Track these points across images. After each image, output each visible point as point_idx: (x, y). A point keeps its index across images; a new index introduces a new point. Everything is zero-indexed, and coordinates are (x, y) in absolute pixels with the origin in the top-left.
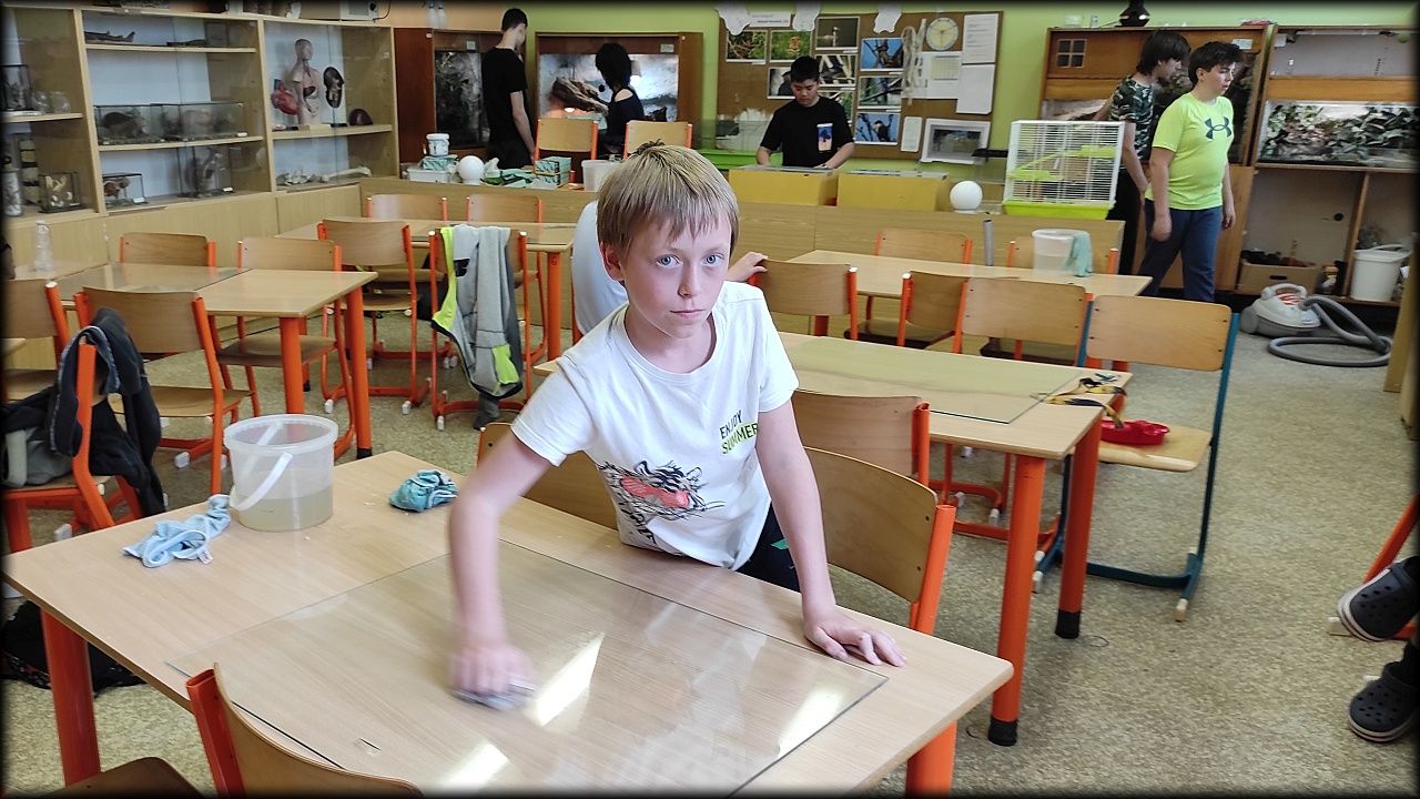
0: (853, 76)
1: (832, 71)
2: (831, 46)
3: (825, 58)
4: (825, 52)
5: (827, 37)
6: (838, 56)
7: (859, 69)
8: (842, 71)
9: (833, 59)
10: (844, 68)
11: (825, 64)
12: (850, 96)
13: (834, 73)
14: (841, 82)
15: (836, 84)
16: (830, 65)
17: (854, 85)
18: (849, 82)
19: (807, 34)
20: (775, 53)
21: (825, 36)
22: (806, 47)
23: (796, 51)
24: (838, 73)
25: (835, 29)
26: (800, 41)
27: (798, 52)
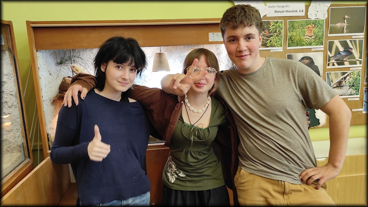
0: (361, 58)
1: (343, 54)
4: (337, 38)
5: (339, 25)
6: (348, 41)
7: (365, 51)
9: (344, 44)
10: (354, 51)
11: (337, 48)
13: (346, 56)
16: (341, 49)
17: (361, 65)
18: (358, 62)
19: (321, 23)
20: (292, 41)
21: (337, 23)
22: (320, 34)
23: (311, 38)
24: (348, 55)
25: (347, 17)
26: (314, 29)
27: (313, 39)
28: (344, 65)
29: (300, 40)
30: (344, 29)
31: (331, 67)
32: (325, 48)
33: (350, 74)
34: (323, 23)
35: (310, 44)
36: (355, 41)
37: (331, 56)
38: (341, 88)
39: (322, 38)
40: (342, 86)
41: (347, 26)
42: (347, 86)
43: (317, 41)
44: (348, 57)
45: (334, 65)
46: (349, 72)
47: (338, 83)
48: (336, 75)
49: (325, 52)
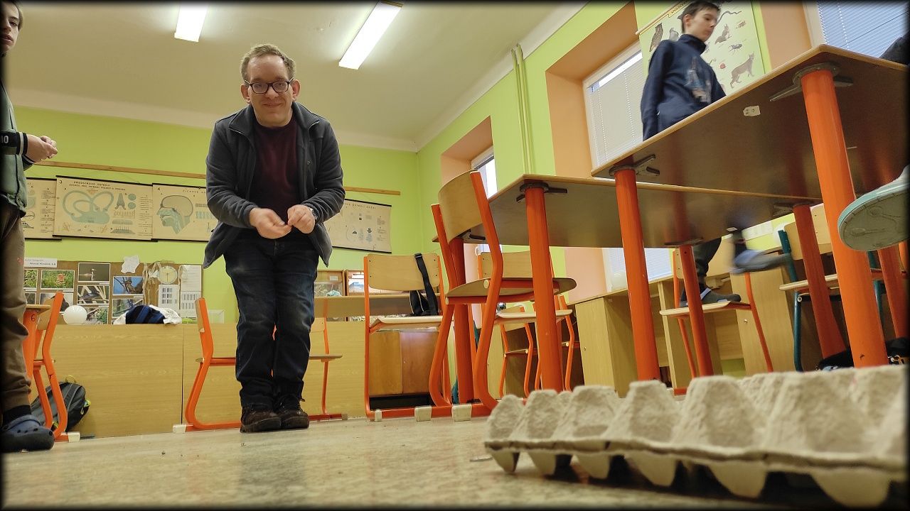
1: (91, 295)
3: (85, 287)
4: (85, 284)
5: (86, 275)
6: (95, 286)
7: (111, 294)
8: (98, 295)
9: (92, 289)
10: (101, 294)
11: (86, 291)
14: (98, 302)
16: (89, 292)
17: (108, 304)
18: (105, 302)
20: (45, 284)
21: (85, 274)
22: (71, 280)
23: (62, 283)
24: (96, 296)
25: (93, 270)
26: (65, 276)
27: (64, 283)
28: (92, 302)
29: (52, 284)
30: (91, 278)
31: (80, 304)
32: (75, 290)
34: (73, 273)
35: (61, 287)
36: (102, 287)
37: (80, 296)
38: (90, 320)
39: (72, 283)
41: (94, 276)
43: (68, 285)
45: (83, 302)
46: (97, 309)
49: (75, 293)
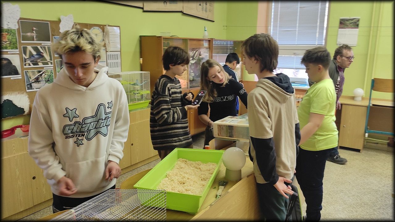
0: (51, 60)
1: (36, 57)
2: (33, 40)
3: (29, 48)
4: (29, 44)
5: (29, 34)
6: (39, 47)
7: (54, 55)
8: (43, 56)
9: (36, 49)
10: (45, 55)
11: (30, 52)
12: (51, 72)
13: (39, 58)
14: (44, 64)
15: (41, 65)
16: (34, 53)
17: (52, 65)
18: (49, 63)
19: (13, 31)
21: (27, 33)
22: (14, 40)
23: (6, 43)
24: (41, 58)
25: (35, 29)
26: (8, 36)
27: (8, 44)
28: (38, 64)
30: (34, 38)
31: (27, 66)
32: (19, 51)
33: (45, 72)
34: (15, 31)
35: (6, 48)
36: (45, 48)
37: (26, 58)
38: (38, 83)
39: (16, 43)
40: (40, 81)
41: (36, 36)
42: (43, 81)
43: (12, 46)
44: (40, 59)
45: (30, 65)
46: (44, 71)
47: (35, 78)
48: (33, 73)
49: (20, 54)
